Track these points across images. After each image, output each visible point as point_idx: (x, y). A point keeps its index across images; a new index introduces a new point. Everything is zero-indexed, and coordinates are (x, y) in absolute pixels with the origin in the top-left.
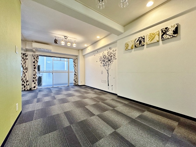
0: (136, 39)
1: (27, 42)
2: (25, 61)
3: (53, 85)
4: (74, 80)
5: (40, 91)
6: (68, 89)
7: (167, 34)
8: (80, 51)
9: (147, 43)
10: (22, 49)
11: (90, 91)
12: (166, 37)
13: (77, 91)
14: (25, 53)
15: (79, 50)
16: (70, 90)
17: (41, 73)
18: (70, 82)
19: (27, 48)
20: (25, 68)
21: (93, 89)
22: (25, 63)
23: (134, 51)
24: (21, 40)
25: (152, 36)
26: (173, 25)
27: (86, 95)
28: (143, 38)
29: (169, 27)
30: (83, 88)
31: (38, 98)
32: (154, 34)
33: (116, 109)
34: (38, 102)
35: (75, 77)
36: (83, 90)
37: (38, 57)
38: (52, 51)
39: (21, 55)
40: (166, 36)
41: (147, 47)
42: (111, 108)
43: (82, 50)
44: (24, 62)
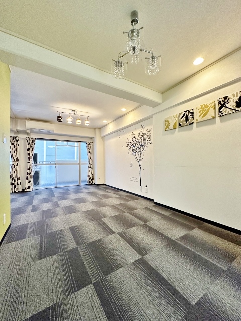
0: (180, 114)
1: (19, 120)
2: (15, 148)
3: (56, 184)
4: (89, 176)
5: (36, 193)
6: (78, 190)
7: (226, 107)
8: (97, 130)
9: (197, 120)
10: (11, 131)
11: (112, 193)
12: (225, 112)
13: (92, 193)
14: (15, 136)
15: (95, 129)
16: (81, 192)
17: (38, 166)
18: (82, 179)
19: (19, 128)
20: (15, 159)
21: (117, 191)
22: (15, 152)
23: (179, 131)
24: (11, 118)
25: (205, 110)
26: (235, 93)
27: (105, 200)
28: (191, 113)
29: (229, 96)
30: (101, 189)
31: (33, 204)
32: (208, 106)
33: (148, 223)
34: (33, 210)
35: (90, 171)
36: (101, 192)
37: (33, 141)
38: (55, 132)
39: (9, 139)
40: (225, 110)
41: (197, 127)
42: (141, 223)
43: (100, 129)
44: (14, 150)
